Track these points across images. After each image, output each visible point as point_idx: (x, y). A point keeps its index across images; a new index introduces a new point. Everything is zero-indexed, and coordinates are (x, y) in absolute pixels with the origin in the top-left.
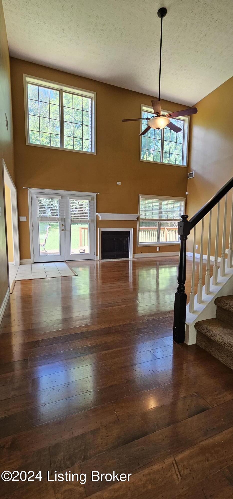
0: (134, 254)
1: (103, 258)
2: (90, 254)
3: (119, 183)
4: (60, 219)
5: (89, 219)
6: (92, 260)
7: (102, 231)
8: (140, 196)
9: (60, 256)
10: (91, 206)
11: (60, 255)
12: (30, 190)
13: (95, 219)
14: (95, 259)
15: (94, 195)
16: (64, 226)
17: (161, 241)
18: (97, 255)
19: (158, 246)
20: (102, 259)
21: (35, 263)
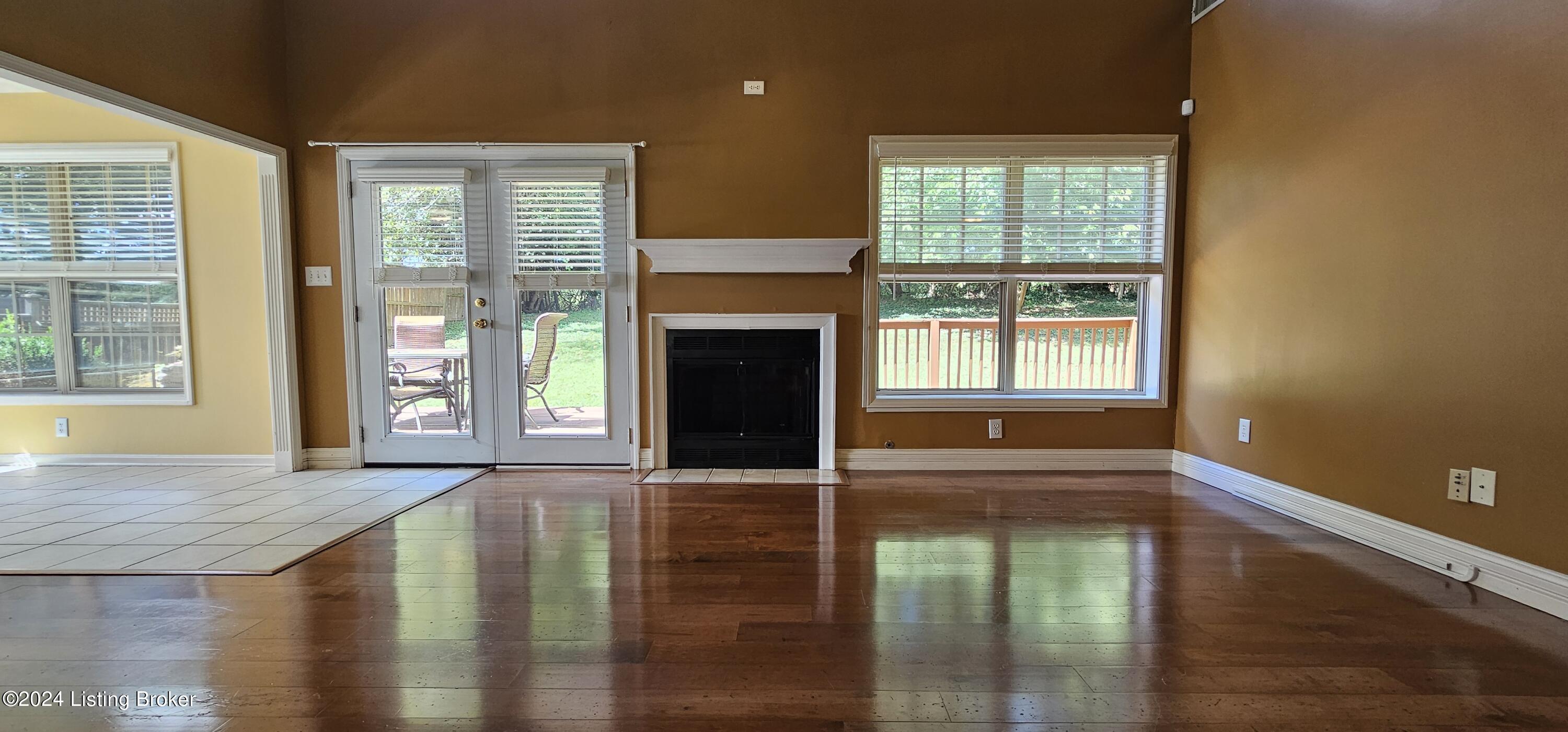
0: (843, 451)
1: (677, 460)
2: (610, 437)
3: (754, 88)
4: (465, 275)
5: (602, 272)
6: (622, 468)
7: (669, 332)
8: (877, 145)
9: (474, 441)
10: (608, 209)
11: (474, 437)
12: (347, 153)
13: (633, 270)
14: (635, 466)
15: (626, 153)
16: (487, 307)
17: (1019, 384)
18: (644, 445)
19: (994, 415)
20: (671, 465)
21: (368, 466)
